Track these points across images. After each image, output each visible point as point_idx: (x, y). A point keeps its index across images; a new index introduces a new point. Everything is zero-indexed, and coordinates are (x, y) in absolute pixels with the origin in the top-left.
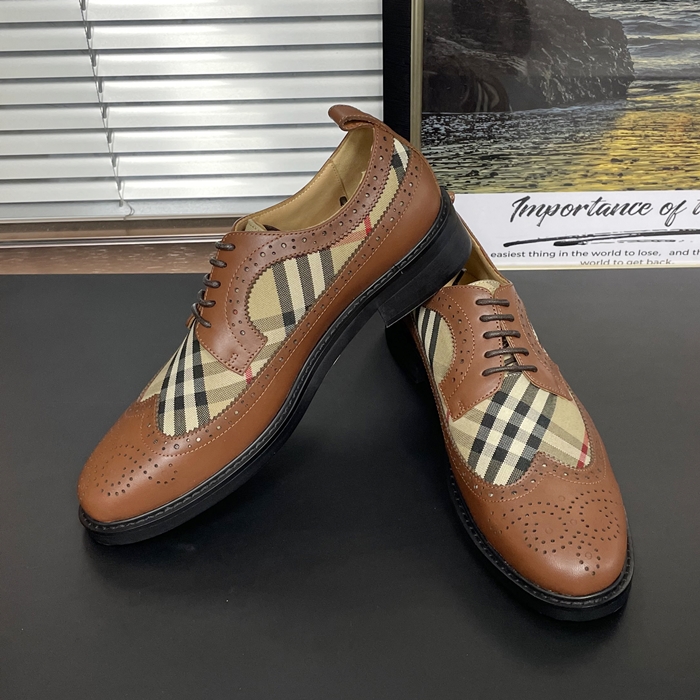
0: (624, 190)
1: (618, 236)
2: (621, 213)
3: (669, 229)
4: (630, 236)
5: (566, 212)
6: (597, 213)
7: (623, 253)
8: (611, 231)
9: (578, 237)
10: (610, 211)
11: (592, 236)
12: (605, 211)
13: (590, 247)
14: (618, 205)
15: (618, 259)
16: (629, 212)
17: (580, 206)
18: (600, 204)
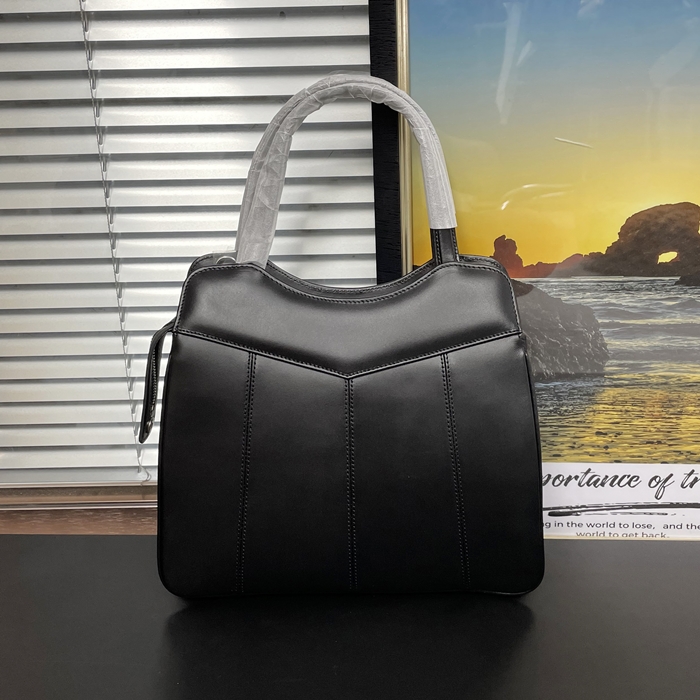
0: (611, 462)
2: (611, 485)
3: (660, 502)
4: (623, 508)
5: (557, 482)
6: (588, 484)
7: (617, 525)
8: (603, 502)
9: (571, 508)
10: (600, 482)
11: (584, 506)
12: (594, 482)
13: (584, 518)
14: (607, 477)
15: (613, 531)
16: (619, 484)
17: (570, 476)
18: (589, 475)
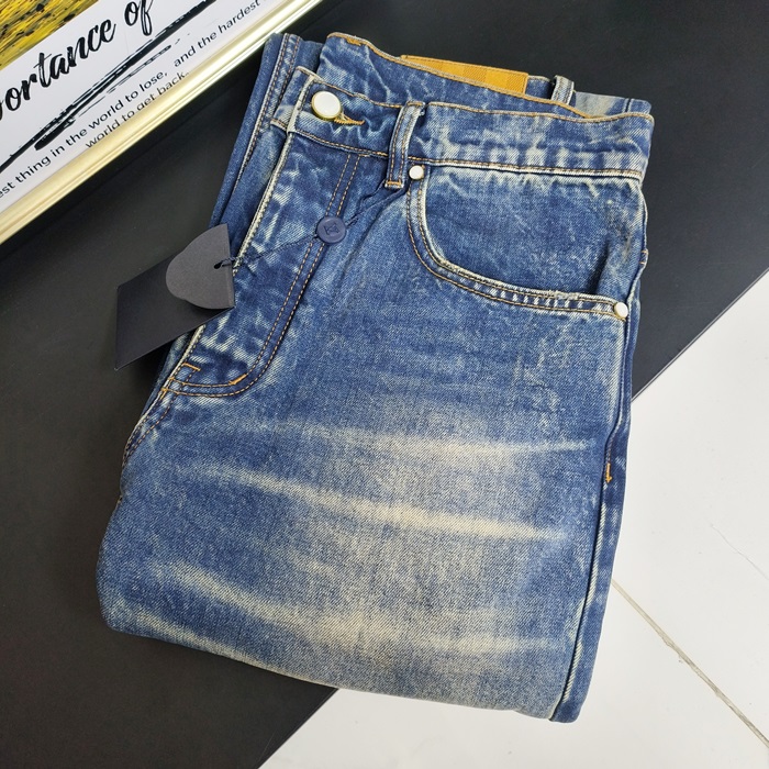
0: (61, 25)
1: (102, 87)
2: (83, 56)
3: (153, 37)
4: (116, 75)
5: (14, 102)
6: (54, 75)
7: (124, 101)
8: (90, 86)
9: (57, 120)
10: (67, 63)
11: (71, 107)
12: (60, 67)
13: (81, 121)
14: (70, 49)
15: (124, 111)
16: (91, 48)
17: (24, 83)
18: (47, 63)
